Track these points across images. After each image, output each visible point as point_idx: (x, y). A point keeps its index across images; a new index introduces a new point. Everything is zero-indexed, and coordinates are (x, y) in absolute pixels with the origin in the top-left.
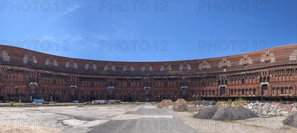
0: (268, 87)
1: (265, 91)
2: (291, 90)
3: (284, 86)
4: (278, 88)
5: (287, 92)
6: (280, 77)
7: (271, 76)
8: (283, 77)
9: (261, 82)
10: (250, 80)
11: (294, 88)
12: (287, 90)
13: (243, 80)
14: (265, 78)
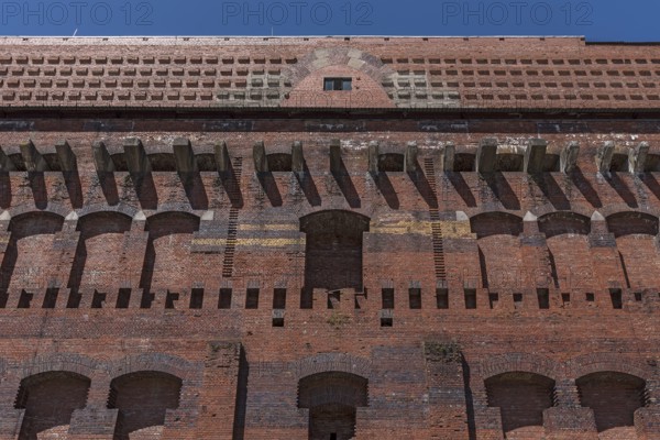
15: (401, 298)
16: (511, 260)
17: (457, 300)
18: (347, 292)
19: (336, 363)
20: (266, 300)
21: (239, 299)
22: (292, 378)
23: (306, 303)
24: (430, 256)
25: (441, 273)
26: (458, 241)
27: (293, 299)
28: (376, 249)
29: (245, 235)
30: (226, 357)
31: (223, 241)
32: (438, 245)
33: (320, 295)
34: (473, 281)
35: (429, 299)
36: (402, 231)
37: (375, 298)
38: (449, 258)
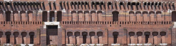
0: (59, 31)
1: (52, 37)
2: (100, 37)
3: (89, 30)
4: (77, 34)
5: (93, 41)
6: (81, 15)
7: (64, 11)
8: (87, 14)
9: (45, 20)
10: (23, 15)
11: (105, 34)
12: (93, 37)
13: (8, 14)
14: (52, 13)
15: (122, 23)
16: (133, 18)
17: (127, 23)
18: (117, 22)
19: (116, 31)
20: (109, 23)
21: (107, 23)
22: (112, 32)
23: (113, 24)
24: (125, 17)
25: (126, 20)
26: (128, 15)
27: (112, 23)
28: (120, 16)
29: (107, 14)
30: (106, 30)
31: (105, 15)
32: (125, 16)
33: (114, 22)
34: (128, 21)
35: (124, 23)
36: (122, 14)
37: (119, 23)
38: (126, 17)
